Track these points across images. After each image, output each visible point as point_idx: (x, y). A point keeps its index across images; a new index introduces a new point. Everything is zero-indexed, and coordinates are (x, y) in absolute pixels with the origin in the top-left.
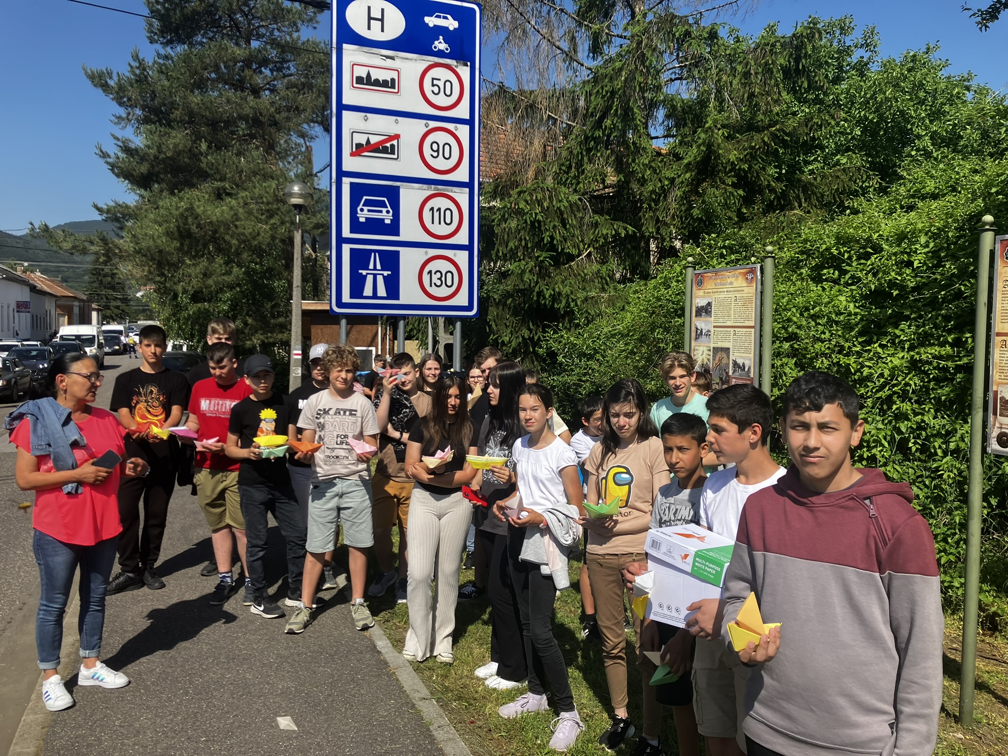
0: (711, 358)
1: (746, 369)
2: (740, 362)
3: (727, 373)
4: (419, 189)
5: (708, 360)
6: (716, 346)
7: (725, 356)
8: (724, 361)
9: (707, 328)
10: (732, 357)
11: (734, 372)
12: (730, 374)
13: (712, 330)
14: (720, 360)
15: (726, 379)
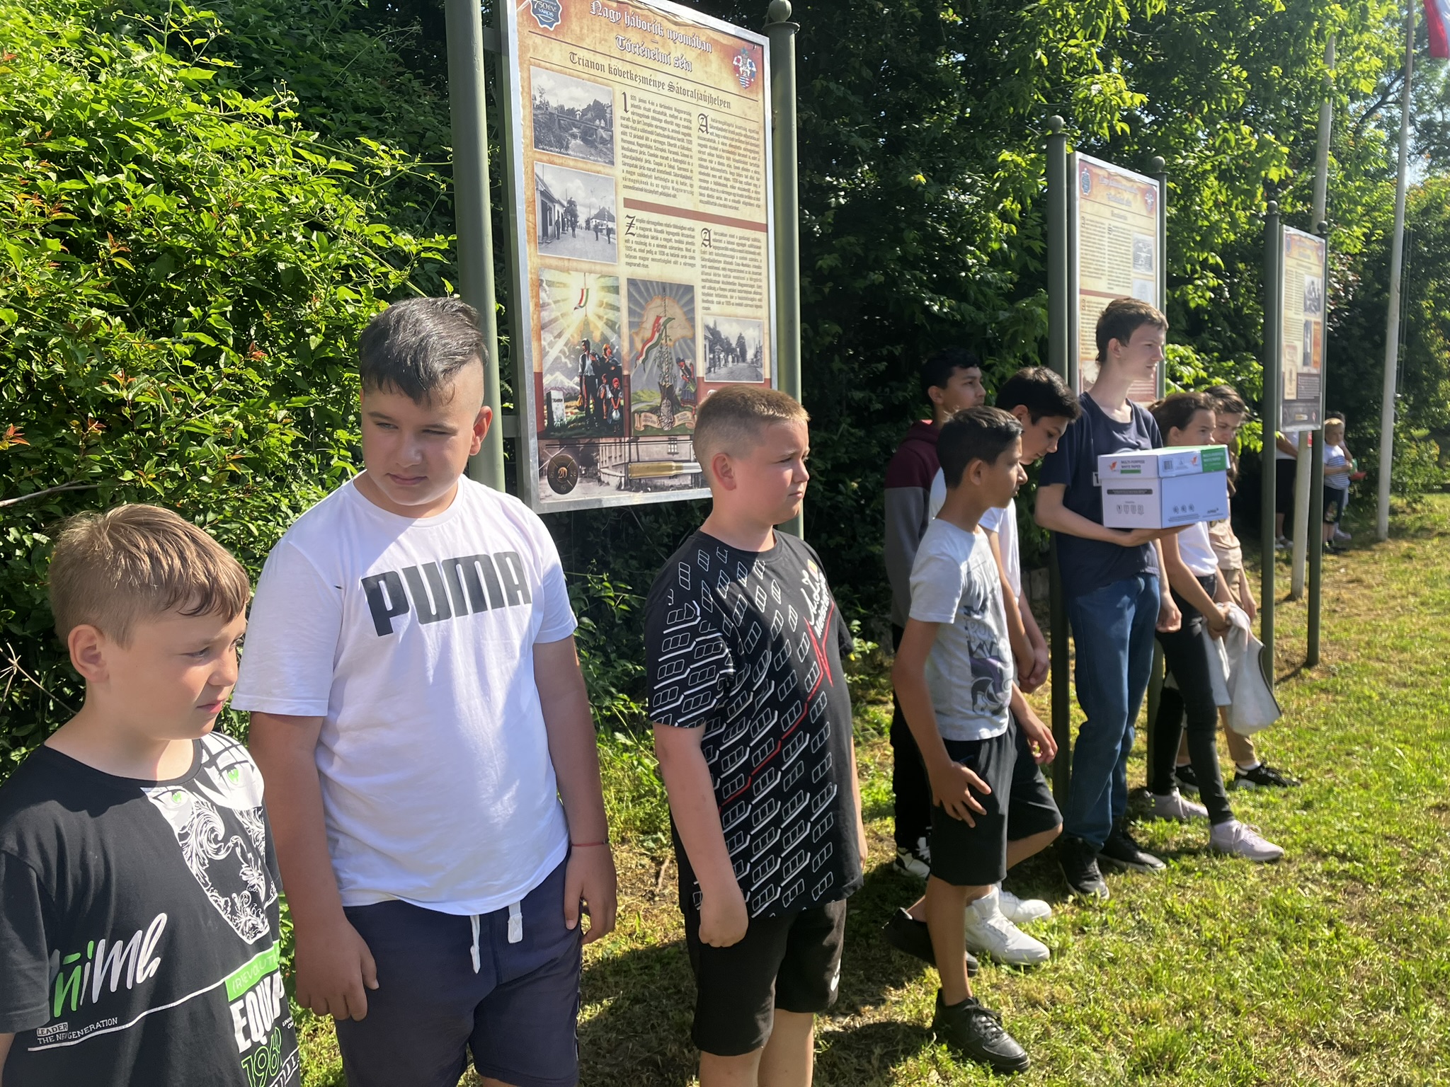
0: (624, 318)
1: (750, 355)
2: (729, 331)
3: (689, 372)
5: (612, 325)
6: (640, 273)
7: (676, 311)
8: (677, 331)
9: (598, 203)
10: (701, 317)
11: (713, 364)
12: (701, 371)
13: (622, 213)
14: (660, 327)
15: (684, 391)
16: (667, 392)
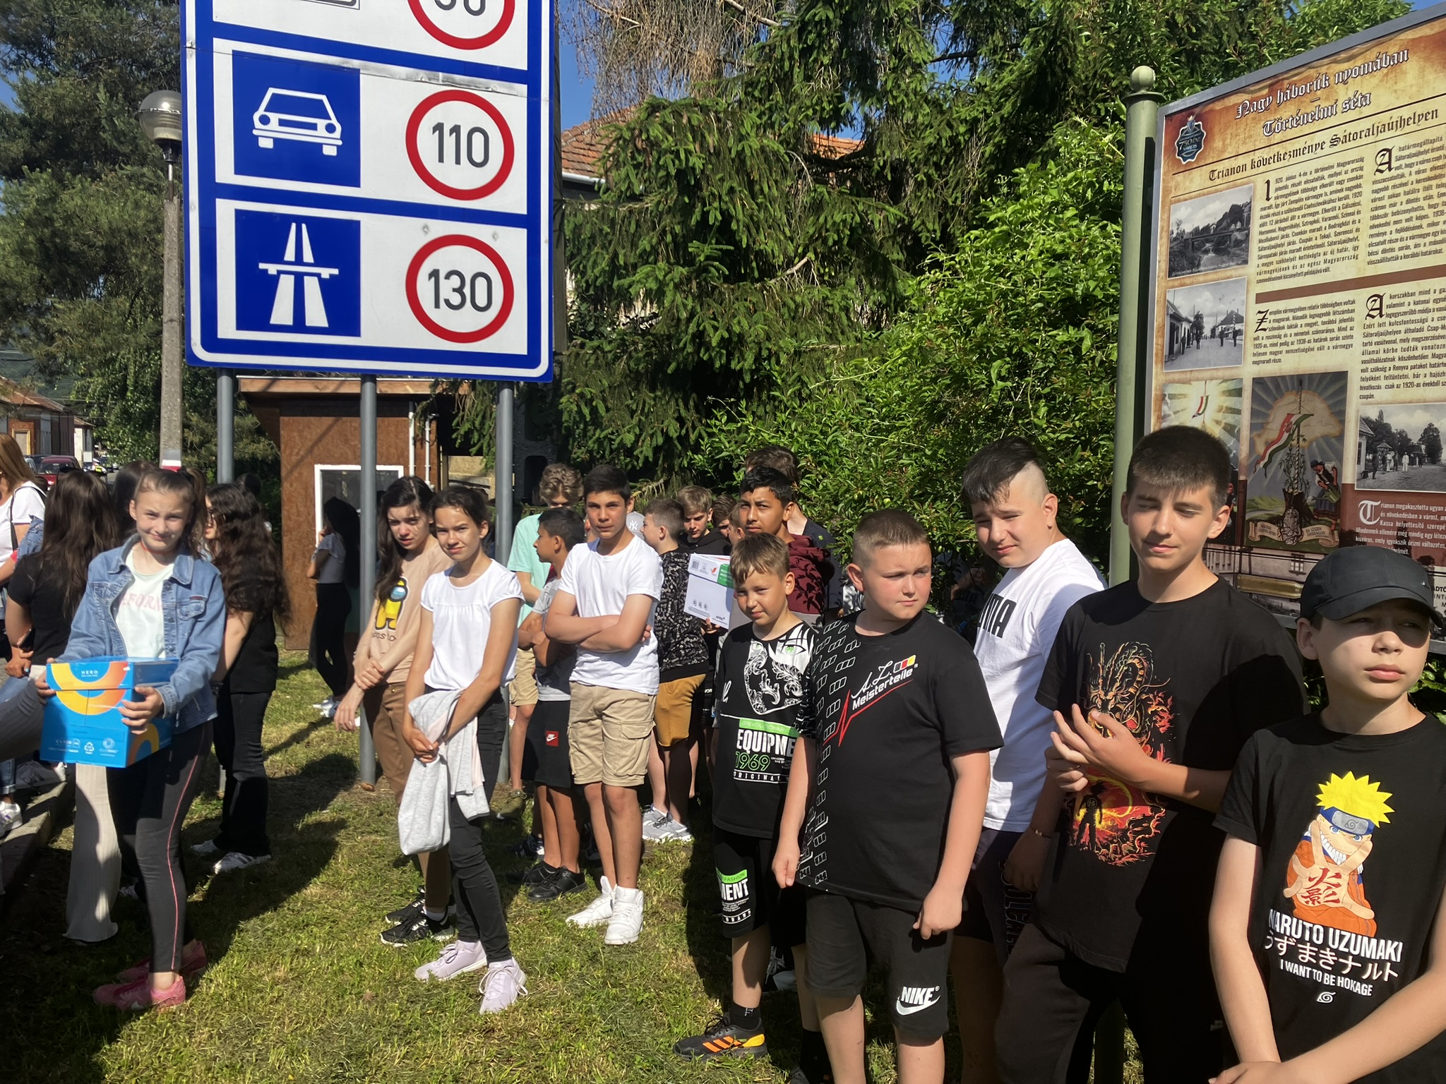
0: (1245, 420)
2: (1408, 423)
3: (1331, 479)
4: (407, 79)
5: (1230, 429)
6: (1270, 370)
7: (1316, 405)
9: (1225, 308)
10: (1357, 408)
12: (1349, 474)
13: (1251, 311)
14: (1292, 427)
15: (1320, 499)
16: (1295, 501)
